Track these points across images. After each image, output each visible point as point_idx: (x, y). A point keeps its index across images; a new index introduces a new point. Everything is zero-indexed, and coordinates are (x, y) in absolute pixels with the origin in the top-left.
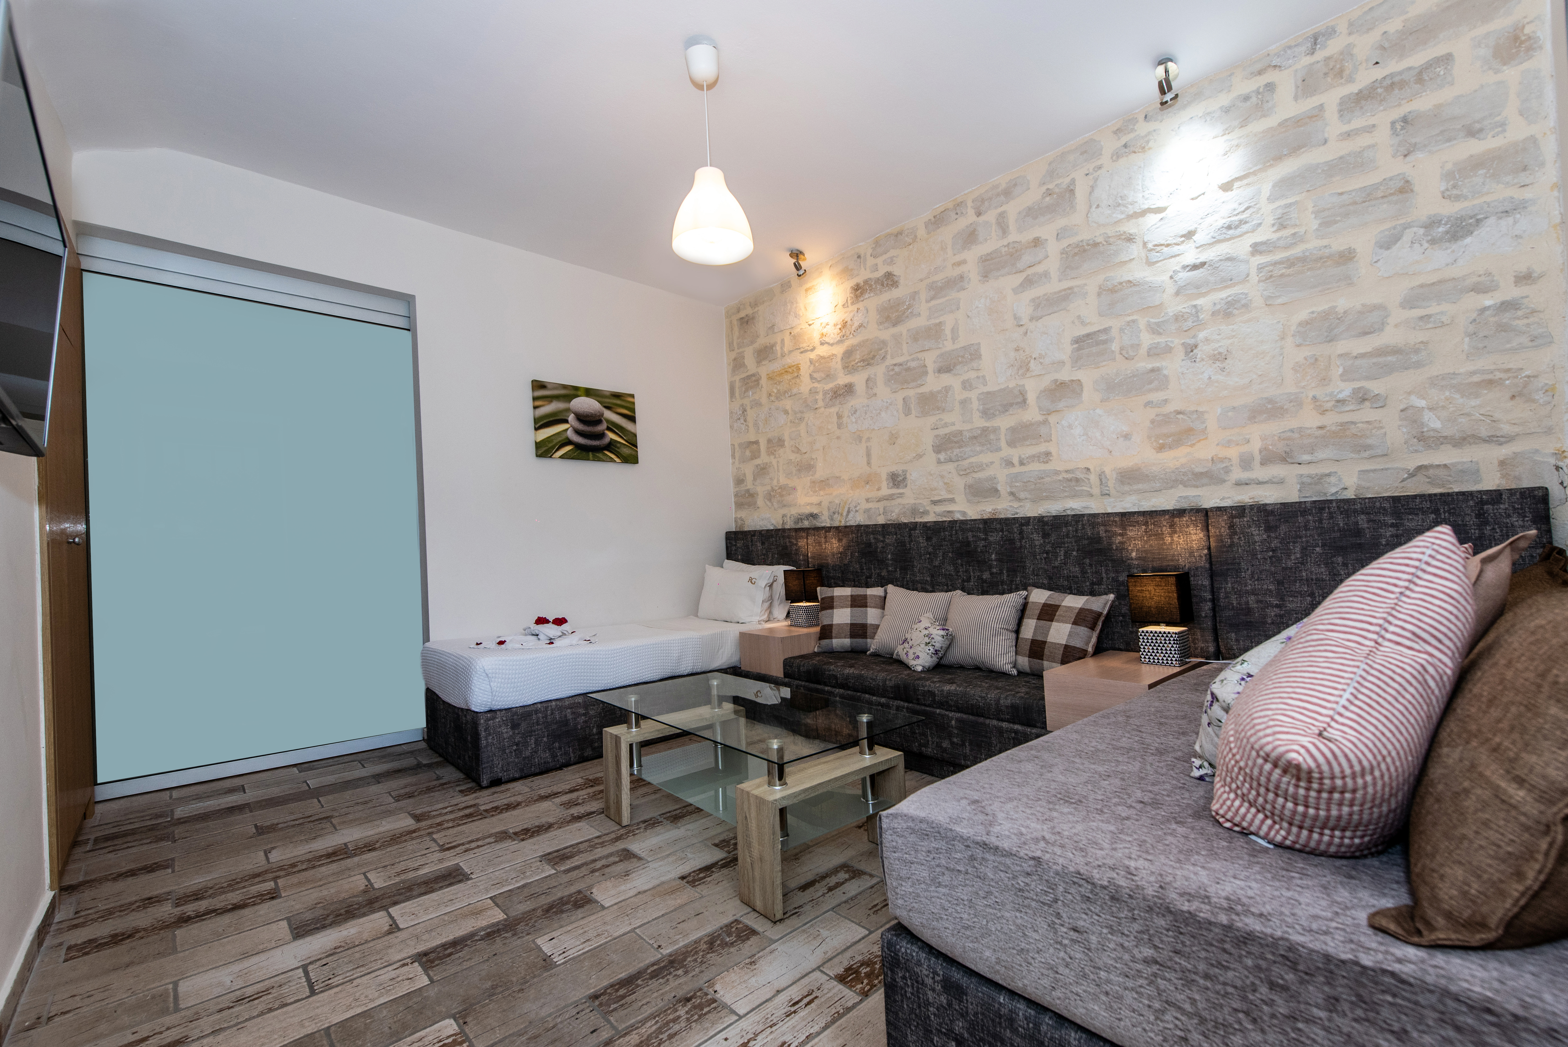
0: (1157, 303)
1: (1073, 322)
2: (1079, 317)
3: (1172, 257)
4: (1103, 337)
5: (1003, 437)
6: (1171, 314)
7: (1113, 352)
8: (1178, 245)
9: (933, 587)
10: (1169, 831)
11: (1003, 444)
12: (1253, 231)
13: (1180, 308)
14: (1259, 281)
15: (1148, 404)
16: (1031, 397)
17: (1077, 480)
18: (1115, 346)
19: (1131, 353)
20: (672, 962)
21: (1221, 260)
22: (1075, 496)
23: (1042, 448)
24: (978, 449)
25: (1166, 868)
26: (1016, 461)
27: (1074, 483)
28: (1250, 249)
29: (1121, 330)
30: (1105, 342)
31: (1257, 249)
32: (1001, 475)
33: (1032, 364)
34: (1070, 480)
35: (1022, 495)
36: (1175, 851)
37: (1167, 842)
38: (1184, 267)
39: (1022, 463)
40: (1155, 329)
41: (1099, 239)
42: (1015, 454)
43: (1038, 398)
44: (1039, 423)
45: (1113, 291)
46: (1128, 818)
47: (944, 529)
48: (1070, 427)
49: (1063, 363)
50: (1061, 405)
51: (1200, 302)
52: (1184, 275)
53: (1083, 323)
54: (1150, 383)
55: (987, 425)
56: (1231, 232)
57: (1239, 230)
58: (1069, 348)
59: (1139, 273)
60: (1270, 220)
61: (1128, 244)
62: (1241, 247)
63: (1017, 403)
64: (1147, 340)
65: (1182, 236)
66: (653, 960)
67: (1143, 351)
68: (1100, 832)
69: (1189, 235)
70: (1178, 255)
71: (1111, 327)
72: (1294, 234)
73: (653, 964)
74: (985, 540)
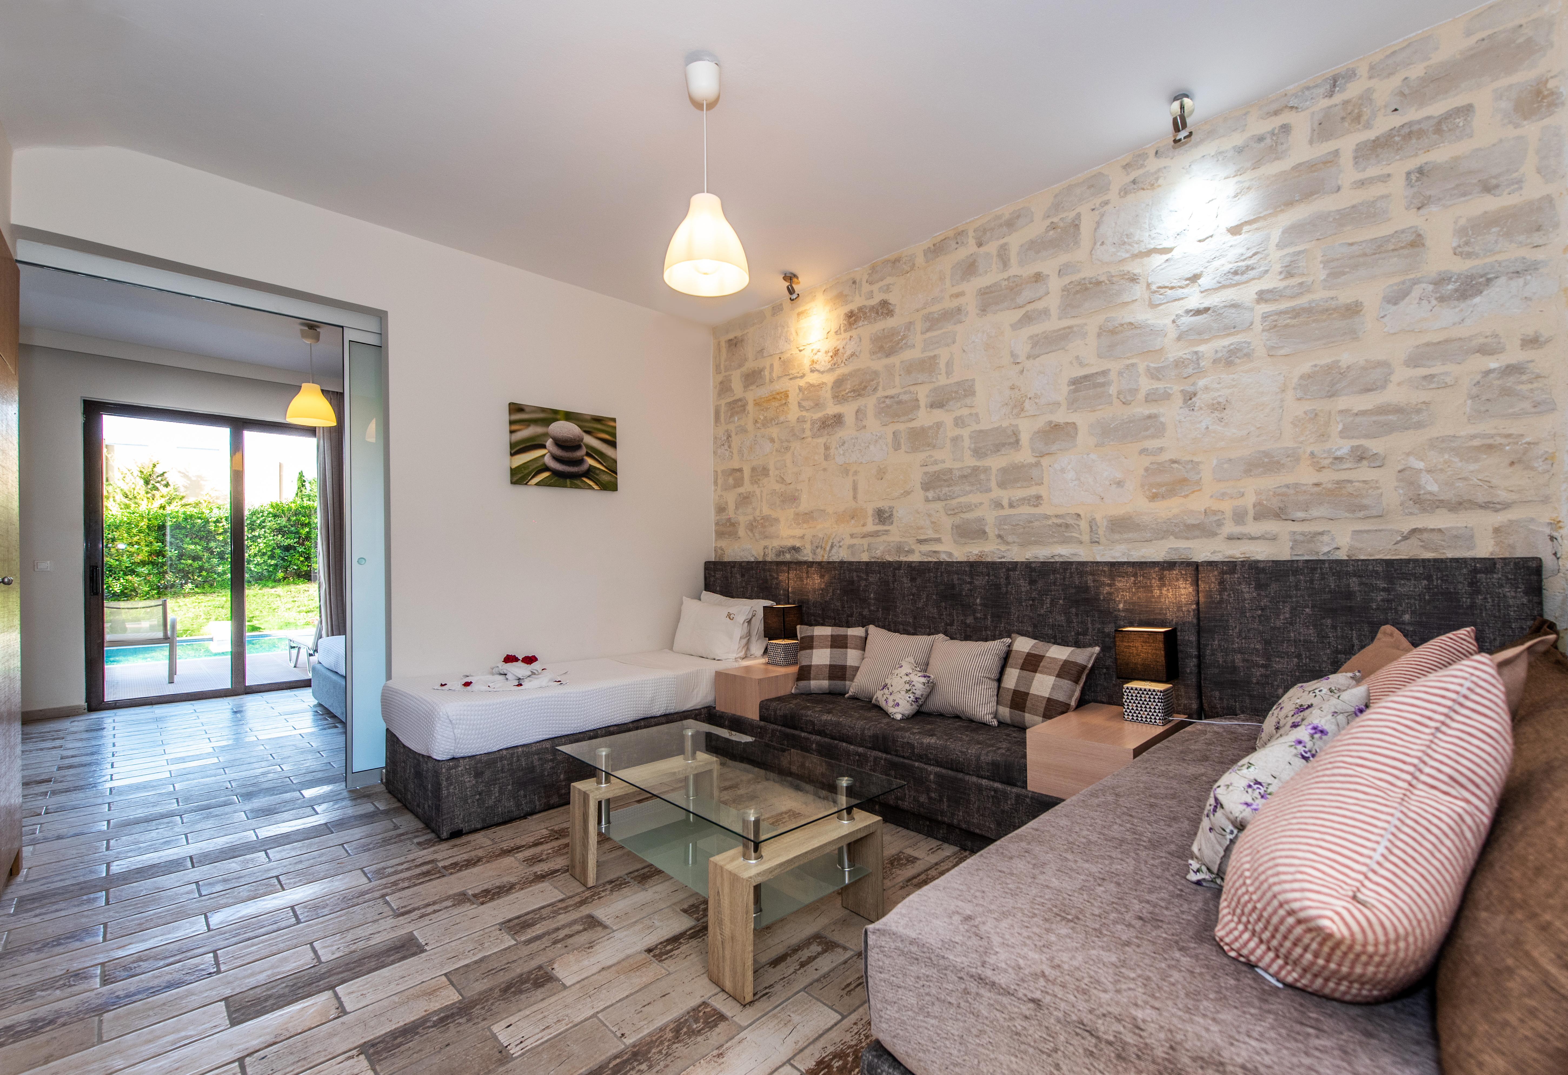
0: (1157, 348)
1: (1071, 363)
2: (1077, 358)
3: (1176, 300)
4: (1101, 380)
5: (993, 478)
6: (1172, 360)
7: (1110, 395)
8: (1182, 288)
9: (915, 629)
10: (1173, 963)
11: (993, 484)
12: (1259, 278)
13: (1180, 354)
14: (1263, 331)
15: (1143, 451)
16: (1025, 438)
17: (1067, 526)
18: (1113, 390)
19: (1129, 398)
20: (635, 1055)
21: (1225, 306)
22: (1065, 541)
23: (1033, 491)
24: (968, 488)
25: (1175, 1021)
26: (1005, 503)
27: (1063, 529)
28: (1256, 297)
29: (1120, 373)
30: (1103, 385)
31: (1262, 297)
32: (990, 516)
33: (1027, 405)
34: (1060, 526)
35: (1010, 539)
36: (1182, 994)
37: (1172, 980)
38: (1188, 312)
39: (1011, 506)
40: (1155, 374)
41: (1101, 278)
42: (1005, 495)
43: (1031, 439)
44: (1031, 466)
45: (1113, 332)
46: (1128, 944)
47: (929, 570)
48: (1063, 470)
49: (1059, 404)
50: (1054, 448)
51: (1201, 348)
52: (1187, 320)
53: (1082, 365)
54: (1147, 429)
55: (978, 464)
56: (1237, 278)
57: (1245, 276)
58: (1065, 389)
59: (1141, 315)
60: (1277, 267)
61: (1132, 284)
62: (1247, 294)
63: (1010, 444)
64: (1146, 385)
65: (1187, 279)
66: (614, 1051)
67: (1141, 396)
68: (1101, 966)
69: (1194, 278)
70: (1182, 299)
71: (1109, 370)
72: (1301, 284)
73: (616, 1057)
74: (970, 583)
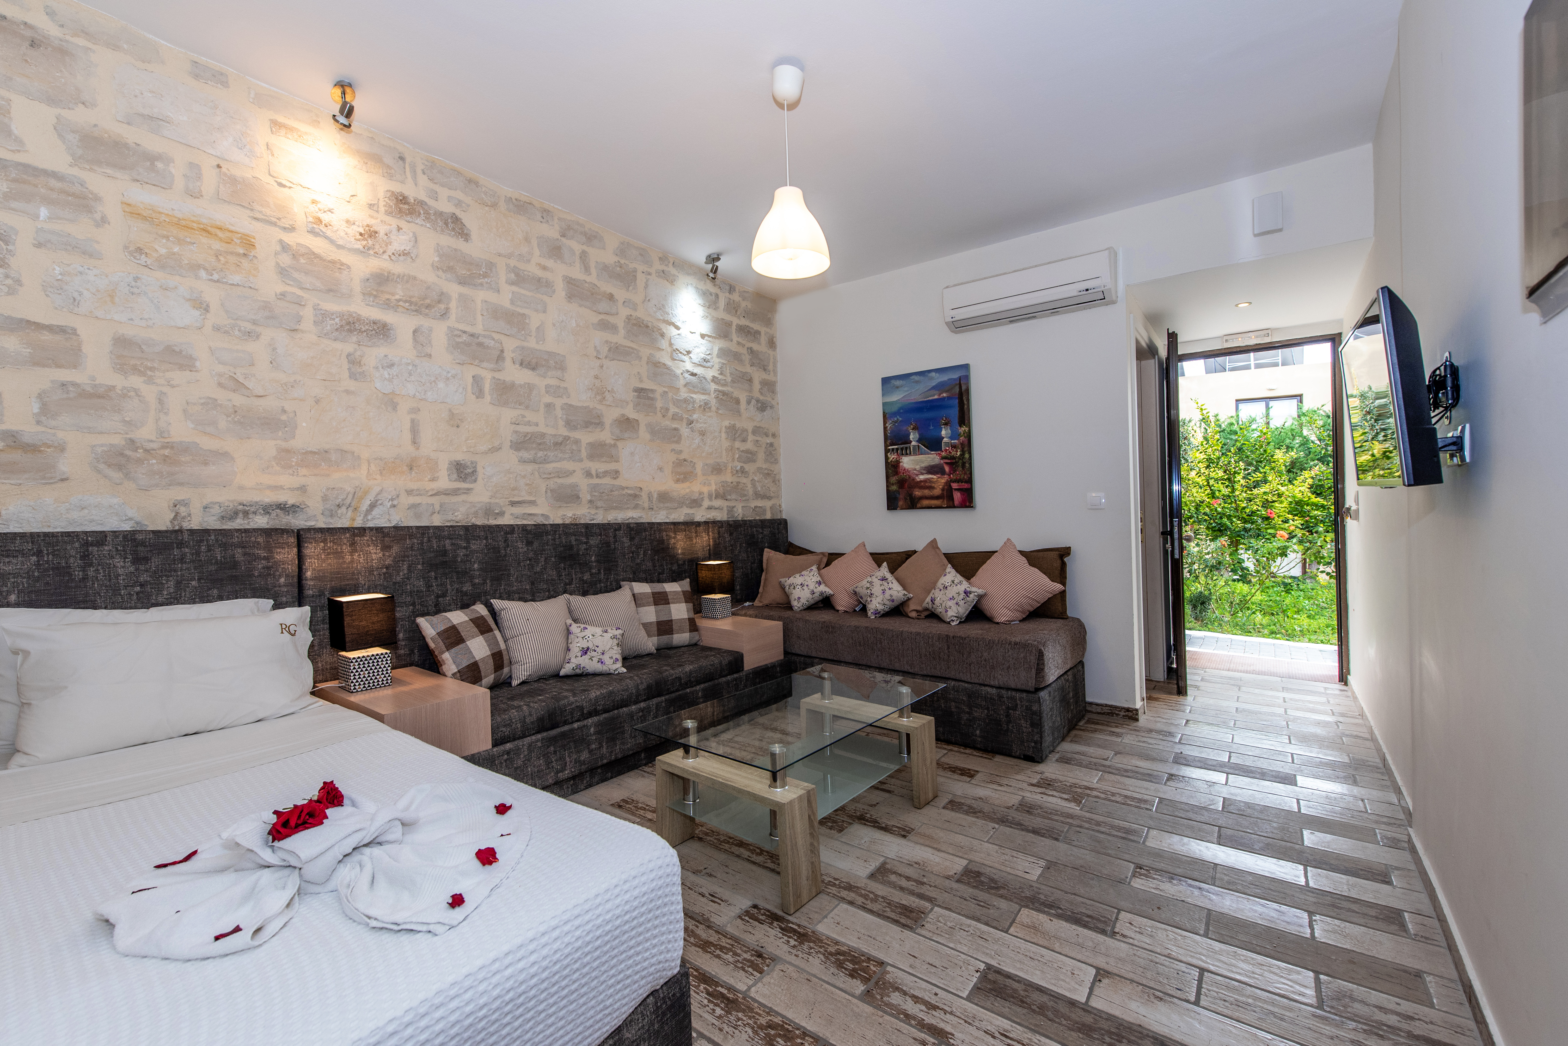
5: (583, 450)
11: (583, 455)
24: (560, 455)
39: (598, 476)
43: (611, 425)
44: (611, 446)
48: (632, 454)
49: (627, 403)
50: (626, 435)
61: (661, 338)
63: (596, 424)
74: (586, 543)
